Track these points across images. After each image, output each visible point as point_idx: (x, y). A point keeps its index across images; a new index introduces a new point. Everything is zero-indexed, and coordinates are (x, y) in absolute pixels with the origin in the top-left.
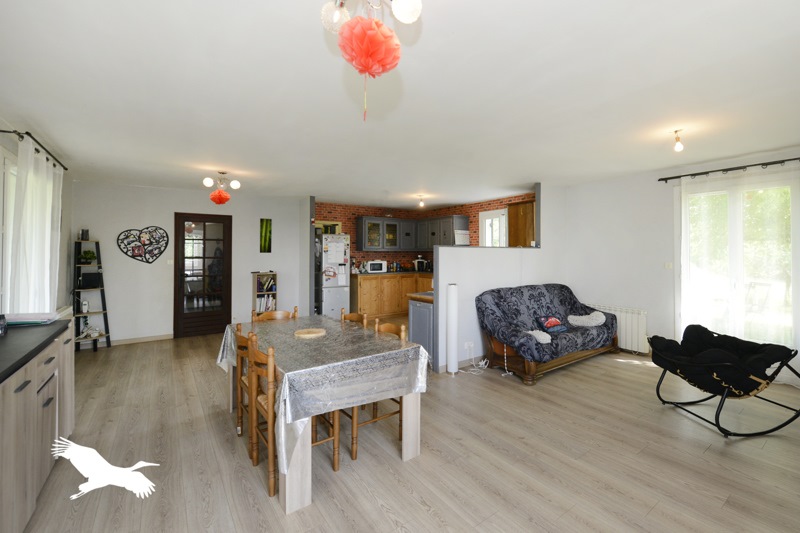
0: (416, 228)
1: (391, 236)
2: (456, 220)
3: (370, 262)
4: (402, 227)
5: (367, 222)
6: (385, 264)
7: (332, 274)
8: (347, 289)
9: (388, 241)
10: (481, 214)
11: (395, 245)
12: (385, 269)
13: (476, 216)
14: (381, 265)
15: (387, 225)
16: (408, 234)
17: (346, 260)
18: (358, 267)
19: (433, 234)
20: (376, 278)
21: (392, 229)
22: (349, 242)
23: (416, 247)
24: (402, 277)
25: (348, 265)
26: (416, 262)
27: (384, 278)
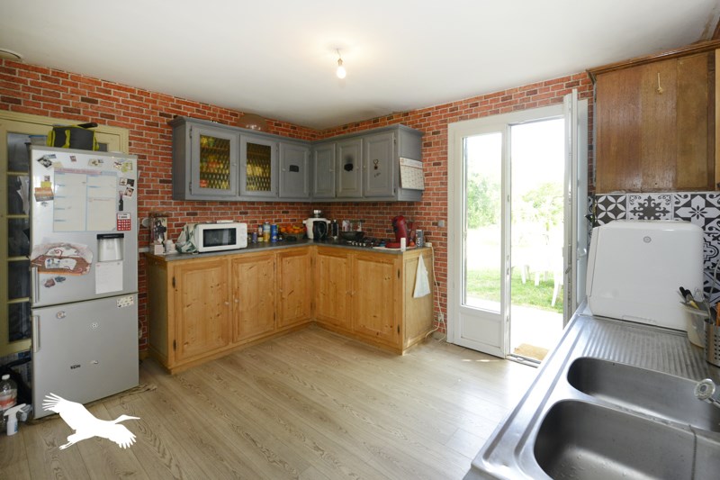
0: (311, 157)
1: (258, 171)
2: (402, 137)
3: (202, 227)
4: (282, 154)
5: (197, 131)
6: (242, 230)
7: (72, 264)
8: (131, 302)
9: (251, 179)
10: (452, 127)
11: (268, 188)
12: (242, 240)
13: (441, 133)
14: (233, 232)
15: (250, 146)
16: (294, 169)
17: (123, 225)
18: (175, 238)
19: (349, 167)
20: (220, 264)
21: (258, 155)
22: (134, 175)
23: (311, 194)
24: (284, 255)
25: (132, 236)
26: (310, 223)
27: (244, 260)
